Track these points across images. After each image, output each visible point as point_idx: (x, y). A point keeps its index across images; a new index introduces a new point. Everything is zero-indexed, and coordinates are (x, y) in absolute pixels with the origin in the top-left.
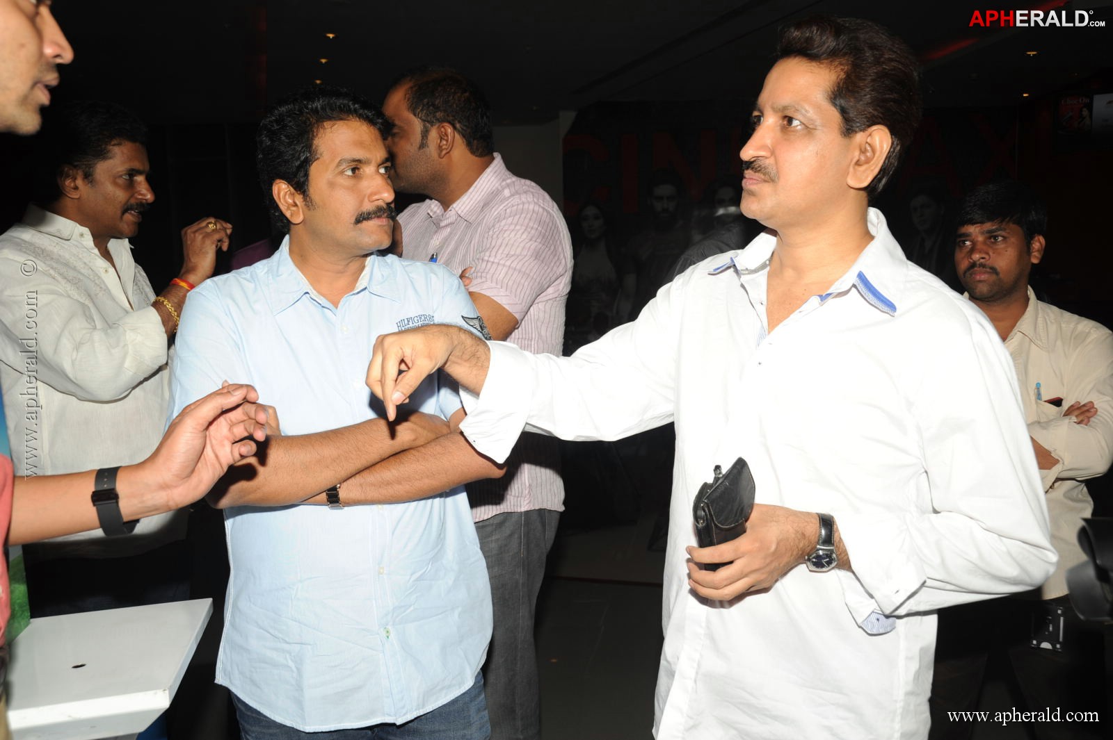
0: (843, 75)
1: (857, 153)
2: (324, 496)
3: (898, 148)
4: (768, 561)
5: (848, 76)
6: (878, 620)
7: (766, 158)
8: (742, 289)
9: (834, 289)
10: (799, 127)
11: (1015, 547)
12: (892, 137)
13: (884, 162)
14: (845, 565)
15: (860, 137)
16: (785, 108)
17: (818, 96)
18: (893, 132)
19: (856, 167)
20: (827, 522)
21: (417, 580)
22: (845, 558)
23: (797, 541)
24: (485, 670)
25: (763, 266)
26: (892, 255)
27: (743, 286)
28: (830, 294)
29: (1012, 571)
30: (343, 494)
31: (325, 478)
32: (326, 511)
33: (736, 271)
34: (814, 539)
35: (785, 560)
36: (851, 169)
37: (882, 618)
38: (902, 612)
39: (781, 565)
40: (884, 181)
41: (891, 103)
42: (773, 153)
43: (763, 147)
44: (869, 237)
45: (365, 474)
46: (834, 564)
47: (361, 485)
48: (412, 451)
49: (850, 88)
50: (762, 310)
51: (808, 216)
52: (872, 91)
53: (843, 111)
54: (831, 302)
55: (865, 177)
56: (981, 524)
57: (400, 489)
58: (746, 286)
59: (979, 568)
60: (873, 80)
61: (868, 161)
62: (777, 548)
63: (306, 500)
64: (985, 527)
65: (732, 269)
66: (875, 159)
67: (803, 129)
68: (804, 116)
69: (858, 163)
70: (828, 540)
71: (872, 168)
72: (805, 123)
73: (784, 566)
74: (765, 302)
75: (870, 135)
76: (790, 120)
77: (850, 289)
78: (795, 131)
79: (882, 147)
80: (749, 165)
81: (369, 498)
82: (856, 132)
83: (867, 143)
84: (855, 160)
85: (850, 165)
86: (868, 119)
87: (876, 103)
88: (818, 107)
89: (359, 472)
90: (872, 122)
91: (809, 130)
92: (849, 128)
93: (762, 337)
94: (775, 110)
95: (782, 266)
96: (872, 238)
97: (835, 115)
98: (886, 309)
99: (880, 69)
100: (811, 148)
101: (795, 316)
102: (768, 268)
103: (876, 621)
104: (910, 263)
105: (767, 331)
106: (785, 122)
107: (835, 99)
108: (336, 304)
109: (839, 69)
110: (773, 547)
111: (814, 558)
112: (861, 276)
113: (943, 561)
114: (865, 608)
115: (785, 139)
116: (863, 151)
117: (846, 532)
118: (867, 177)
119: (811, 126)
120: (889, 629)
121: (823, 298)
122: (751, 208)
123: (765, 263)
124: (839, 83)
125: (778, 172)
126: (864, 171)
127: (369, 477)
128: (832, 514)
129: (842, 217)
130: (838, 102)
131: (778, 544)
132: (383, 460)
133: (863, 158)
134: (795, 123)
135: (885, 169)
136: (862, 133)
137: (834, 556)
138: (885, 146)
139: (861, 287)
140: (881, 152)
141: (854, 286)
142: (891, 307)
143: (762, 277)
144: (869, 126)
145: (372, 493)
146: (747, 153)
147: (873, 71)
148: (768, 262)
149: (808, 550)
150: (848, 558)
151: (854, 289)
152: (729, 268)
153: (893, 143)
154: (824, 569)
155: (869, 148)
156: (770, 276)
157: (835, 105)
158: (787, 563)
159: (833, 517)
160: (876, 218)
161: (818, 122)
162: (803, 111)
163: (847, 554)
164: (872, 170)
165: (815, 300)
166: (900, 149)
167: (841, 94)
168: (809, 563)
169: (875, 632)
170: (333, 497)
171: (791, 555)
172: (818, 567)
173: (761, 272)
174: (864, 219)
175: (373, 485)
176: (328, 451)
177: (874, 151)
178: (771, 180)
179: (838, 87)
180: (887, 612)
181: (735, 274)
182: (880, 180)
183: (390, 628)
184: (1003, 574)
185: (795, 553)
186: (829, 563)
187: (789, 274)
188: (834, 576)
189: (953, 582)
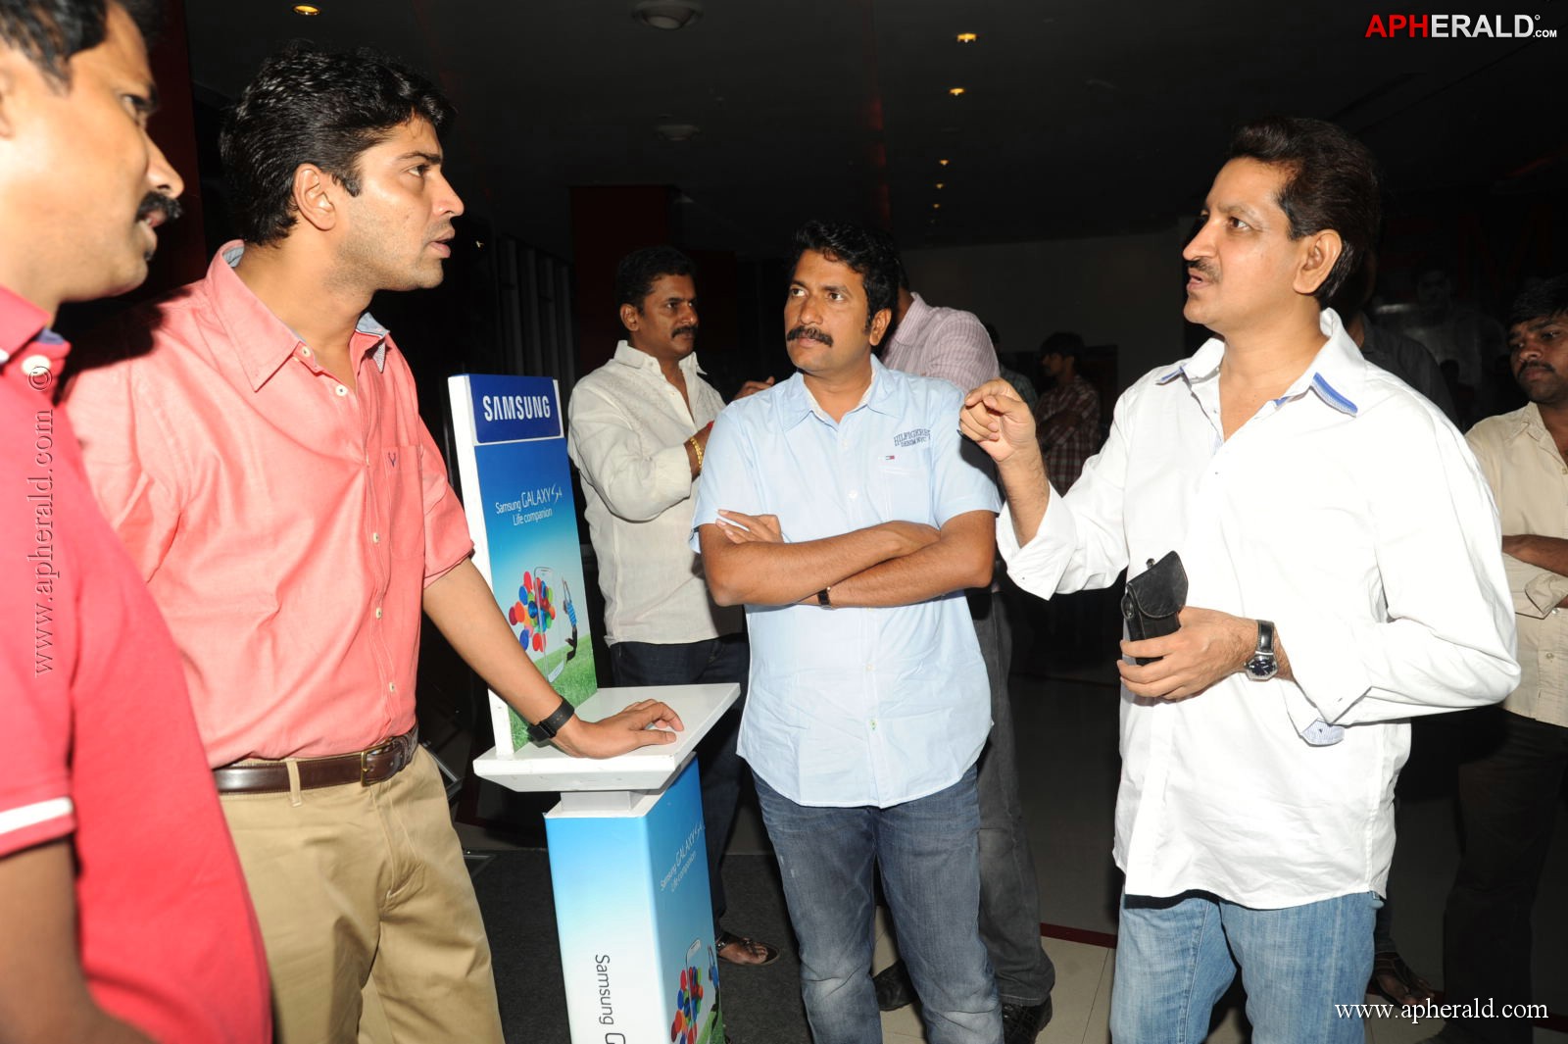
0: (1293, 178)
1: (1305, 257)
2: (816, 597)
3: (1351, 253)
4: (1199, 661)
5: (1299, 178)
6: (1321, 731)
7: (1211, 258)
8: (1193, 399)
9: (1291, 392)
10: (1245, 229)
11: (1473, 658)
12: (1343, 243)
13: (1334, 266)
14: (1286, 674)
15: (1308, 241)
16: (1231, 208)
17: (1267, 198)
18: (1343, 237)
19: (1304, 271)
20: (1266, 629)
21: (906, 679)
22: (1286, 665)
23: (1233, 646)
24: (980, 763)
25: (1213, 374)
26: (1349, 355)
27: (1193, 395)
28: (1286, 398)
29: (1468, 682)
30: (832, 596)
31: (815, 582)
32: (818, 610)
33: (1186, 380)
34: (1252, 644)
35: (1219, 663)
36: (1299, 273)
37: (1324, 726)
38: (1347, 720)
39: (1215, 668)
40: (1336, 286)
41: (1344, 208)
42: (1218, 253)
43: (1207, 247)
44: (1322, 338)
45: (854, 579)
46: (1274, 673)
47: (850, 589)
48: (899, 560)
49: (1300, 190)
50: (1216, 418)
51: (1254, 318)
52: (1323, 194)
53: (1291, 215)
54: (1287, 405)
55: (1314, 280)
56: (1433, 631)
57: (887, 594)
58: (1198, 395)
59: (1431, 678)
60: (1325, 184)
61: (1316, 265)
62: (1209, 648)
63: (802, 600)
64: (1436, 634)
65: (1180, 379)
66: (1323, 264)
67: (1248, 231)
68: (1251, 217)
69: (1305, 268)
70: (1268, 647)
71: (1321, 273)
72: (1251, 224)
73: (1218, 669)
74: (1219, 410)
75: (1320, 239)
76: (1235, 221)
77: (1307, 391)
78: (1242, 232)
79: (1331, 252)
80: (1195, 263)
81: (857, 601)
82: (1305, 236)
83: (1316, 247)
84: (1302, 264)
85: (1297, 268)
86: (1317, 223)
87: (1328, 207)
88: (1265, 209)
89: (845, 579)
90: (1322, 226)
91: (1255, 232)
92: (1296, 233)
93: (1218, 445)
94: (1222, 210)
95: (1230, 371)
96: (1326, 339)
97: (1282, 217)
98: (1346, 409)
99: (1332, 172)
100: (1255, 250)
101: (1250, 424)
102: (1219, 376)
103: (1318, 732)
104: (1368, 363)
105: (1223, 440)
106: (1232, 223)
107: (1284, 199)
108: (838, 420)
109: (1289, 171)
110: (1204, 648)
111: (1252, 664)
112: (1318, 378)
113: (1391, 671)
114: (1306, 716)
115: (1230, 240)
116: (1311, 255)
117: (1287, 639)
118: (1314, 282)
119: (1257, 228)
120: (1334, 741)
121: (1279, 402)
122: (1195, 312)
123: (1215, 369)
124: (1288, 185)
125: (1222, 273)
126: (1312, 276)
127: (857, 583)
128: (1273, 621)
129: (1291, 322)
130: (1286, 205)
131: (1210, 645)
132: (868, 568)
133: (1311, 263)
134: (1241, 225)
135: (1335, 274)
136: (1310, 237)
137: (1275, 663)
138: (1335, 253)
139: (1318, 389)
140: (1331, 256)
141: (1311, 388)
142: (1353, 407)
143: (1213, 385)
144: (1319, 230)
145: (859, 598)
146: (1191, 252)
147: (1325, 175)
148: (1218, 369)
149: (1246, 655)
150: (1289, 666)
151: (1310, 392)
152: (1177, 377)
153: (1343, 249)
154: (1263, 678)
155: (1318, 253)
156: (1221, 382)
157: (1282, 206)
158: (1222, 667)
159: (1273, 624)
160: (1330, 319)
161: (1265, 224)
162: (1250, 213)
163: (1288, 661)
164: (1320, 276)
165: (1270, 405)
166: (1353, 256)
167: (1293, 198)
168: (1248, 671)
169: (1316, 743)
170: (823, 599)
171: (1227, 658)
172: (1257, 674)
173: (1212, 379)
174: (1316, 322)
175: (860, 589)
176: (816, 559)
177: (1323, 256)
178: (1215, 281)
179: (1287, 189)
180: (1331, 721)
181: (1184, 383)
182: (1331, 285)
183: (876, 720)
184: (1459, 686)
185: (1230, 656)
186: (1270, 670)
187: (1238, 380)
188: (1274, 685)
189: (1406, 692)
